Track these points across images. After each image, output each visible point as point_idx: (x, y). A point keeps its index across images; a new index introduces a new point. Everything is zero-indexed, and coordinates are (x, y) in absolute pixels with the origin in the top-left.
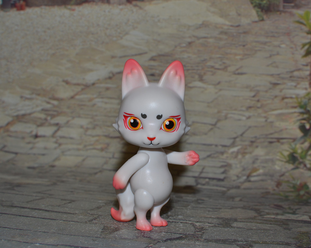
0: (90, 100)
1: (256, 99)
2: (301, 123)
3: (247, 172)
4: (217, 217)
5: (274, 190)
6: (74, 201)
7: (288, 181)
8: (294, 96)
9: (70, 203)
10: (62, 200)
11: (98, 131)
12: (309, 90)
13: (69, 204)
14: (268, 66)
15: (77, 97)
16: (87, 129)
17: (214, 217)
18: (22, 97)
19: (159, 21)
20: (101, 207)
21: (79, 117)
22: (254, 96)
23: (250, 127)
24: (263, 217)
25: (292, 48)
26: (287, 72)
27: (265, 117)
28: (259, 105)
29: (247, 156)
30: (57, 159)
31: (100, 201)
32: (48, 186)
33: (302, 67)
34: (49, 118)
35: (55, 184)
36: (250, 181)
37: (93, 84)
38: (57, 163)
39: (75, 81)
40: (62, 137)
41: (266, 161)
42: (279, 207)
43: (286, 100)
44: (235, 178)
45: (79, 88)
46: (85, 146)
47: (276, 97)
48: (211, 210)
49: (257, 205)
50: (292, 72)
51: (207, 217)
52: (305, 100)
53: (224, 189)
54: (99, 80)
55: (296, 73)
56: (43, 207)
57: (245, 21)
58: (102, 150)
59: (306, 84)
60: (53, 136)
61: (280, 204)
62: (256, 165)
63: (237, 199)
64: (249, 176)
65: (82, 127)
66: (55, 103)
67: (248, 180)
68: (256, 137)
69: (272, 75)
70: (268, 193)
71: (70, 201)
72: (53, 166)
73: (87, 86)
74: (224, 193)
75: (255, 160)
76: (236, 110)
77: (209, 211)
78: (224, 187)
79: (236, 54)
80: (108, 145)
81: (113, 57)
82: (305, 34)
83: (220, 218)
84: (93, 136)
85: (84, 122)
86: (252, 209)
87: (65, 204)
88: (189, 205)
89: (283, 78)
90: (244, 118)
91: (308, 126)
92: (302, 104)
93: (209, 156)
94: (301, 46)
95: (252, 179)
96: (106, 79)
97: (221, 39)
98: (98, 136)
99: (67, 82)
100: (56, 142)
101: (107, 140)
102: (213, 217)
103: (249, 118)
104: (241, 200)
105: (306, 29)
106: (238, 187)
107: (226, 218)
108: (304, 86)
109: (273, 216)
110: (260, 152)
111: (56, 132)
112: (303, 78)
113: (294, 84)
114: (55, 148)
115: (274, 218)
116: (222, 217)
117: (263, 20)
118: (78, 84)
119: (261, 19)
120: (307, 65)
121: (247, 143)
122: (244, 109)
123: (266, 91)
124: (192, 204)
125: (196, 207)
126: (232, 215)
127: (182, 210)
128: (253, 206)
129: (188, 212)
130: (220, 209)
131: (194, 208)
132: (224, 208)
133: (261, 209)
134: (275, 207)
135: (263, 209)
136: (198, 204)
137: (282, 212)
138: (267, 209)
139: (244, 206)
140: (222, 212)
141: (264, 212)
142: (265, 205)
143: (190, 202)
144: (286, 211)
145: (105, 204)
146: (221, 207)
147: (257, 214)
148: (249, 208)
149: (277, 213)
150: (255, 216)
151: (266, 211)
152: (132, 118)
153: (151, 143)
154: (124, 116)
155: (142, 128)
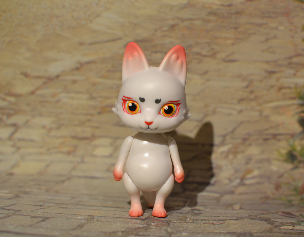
0: (54, 95)
1: (249, 89)
2: (300, 116)
3: (240, 174)
4: (227, 232)
5: (274, 194)
6: (47, 218)
7: (288, 183)
8: (292, 86)
9: (43, 221)
10: (32, 217)
11: (64, 132)
13: (43, 223)
14: (263, 51)
15: (39, 92)
16: (51, 129)
17: (225, 232)
20: (84, 226)
21: (41, 115)
22: (247, 87)
23: (242, 123)
24: (280, 229)
25: (291, 30)
26: (285, 58)
27: (259, 110)
28: (252, 96)
29: (240, 156)
30: (15, 166)
31: (80, 218)
32: (10, 199)
33: (302, 52)
34: (5, 118)
35: (17, 196)
36: (244, 185)
37: (58, 77)
38: (16, 171)
39: (36, 74)
40: (21, 140)
41: (261, 161)
42: (289, 215)
43: (284, 91)
44: (226, 181)
45: (40, 82)
46: (48, 150)
47: (272, 87)
48: (215, 222)
49: (263, 214)
50: (291, 58)
51: (216, 233)
53: (217, 195)
54: (64, 71)
55: (295, 60)
56: (11, 228)
58: (69, 153)
60: (10, 138)
61: (287, 210)
62: (250, 166)
63: (237, 207)
64: (243, 179)
65: (44, 127)
66: (12, 99)
67: (242, 184)
68: (249, 134)
69: (268, 62)
70: (267, 198)
71: (42, 219)
72: (11, 174)
73: (49, 80)
74: (218, 200)
75: (249, 160)
76: (225, 103)
77: (214, 224)
78: (216, 192)
79: (226, 39)
80: (76, 147)
81: (81, 44)
83: (232, 233)
84: (58, 138)
85: (46, 121)
86: (261, 219)
87: (38, 223)
88: (186, 218)
89: (280, 66)
90: (235, 112)
92: (302, 94)
93: (195, 157)
94: (302, 28)
95: (247, 182)
96: (73, 70)
97: (209, 21)
98: (64, 137)
99: (26, 75)
100: (14, 146)
101: (75, 142)
102: (222, 232)
103: (240, 112)
104: (241, 208)
106: (232, 192)
107: (239, 232)
109: (291, 227)
110: (254, 151)
111: (13, 133)
113: (292, 71)
114: (13, 153)
115: (293, 229)
116: (233, 231)
118: (39, 77)
121: (239, 141)
122: (235, 101)
123: (261, 81)
124: (189, 216)
125: (196, 220)
126: (242, 228)
127: (181, 224)
128: (259, 215)
129: (190, 226)
130: (224, 220)
131: (193, 220)
132: (228, 219)
133: (271, 218)
134: (285, 215)
135: (273, 218)
136: (196, 215)
137: (296, 221)
138: (277, 218)
139: (249, 215)
140: (228, 224)
141: (276, 222)
142: (273, 213)
143: (186, 214)
144: (301, 220)
145: (87, 220)
146: (224, 218)
147: (270, 225)
148: (256, 217)
149: (292, 222)
150: (270, 228)
151: (277, 220)
152: (130, 101)
153: (149, 128)
154: (123, 99)
155: (140, 112)
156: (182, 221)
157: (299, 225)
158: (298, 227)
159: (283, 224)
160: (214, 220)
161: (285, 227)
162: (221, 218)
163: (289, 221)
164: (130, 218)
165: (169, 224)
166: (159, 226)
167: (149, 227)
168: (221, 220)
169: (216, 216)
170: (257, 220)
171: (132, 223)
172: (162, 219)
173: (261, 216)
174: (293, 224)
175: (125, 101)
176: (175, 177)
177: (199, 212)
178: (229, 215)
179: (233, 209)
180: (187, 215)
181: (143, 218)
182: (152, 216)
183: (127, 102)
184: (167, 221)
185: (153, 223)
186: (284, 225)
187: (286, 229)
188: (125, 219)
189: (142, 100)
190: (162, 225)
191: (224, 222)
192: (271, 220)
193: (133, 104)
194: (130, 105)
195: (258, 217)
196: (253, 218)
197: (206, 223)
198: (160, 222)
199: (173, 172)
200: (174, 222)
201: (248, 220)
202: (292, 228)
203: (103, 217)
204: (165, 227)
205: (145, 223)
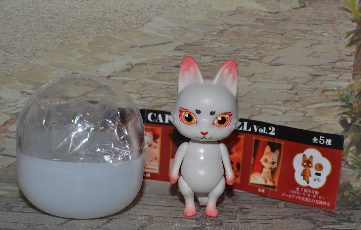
1: (294, 91)
2: (342, 117)
8: (335, 89)
12: (352, 82)
14: (308, 56)
18: (22, 92)
19: (187, 6)
20: (145, 227)
22: (291, 90)
23: (286, 122)
24: (322, 229)
25: (335, 37)
26: (329, 63)
27: (303, 112)
33: (345, 57)
42: (330, 213)
43: (326, 93)
47: (316, 89)
50: (335, 62)
52: (347, 93)
54: (115, 72)
55: (338, 64)
57: (284, 7)
59: (350, 76)
69: (312, 66)
76: (271, 104)
79: (273, 44)
81: (132, 47)
82: (350, 22)
89: (324, 70)
90: (280, 113)
91: (349, 121)
92: (344, 96)
94: (346, 35)
96: (124, 71)
97: (257, 27)
103: (285, 112)
104: (286, 207)
105: (351, 16)
108: (347, 78)
112: (346, 69)
113: (336, 76)
117: (304, 6)
119: (303, 5)
120: (351, 55)
122: (280, 103)
123: (305, 84)
124: (239, 215)
125: (245, 219)
126: (288, 227)
127: (232, 223)
128: (303, 214)
129: (241, 226)
130: (271, 219)
131: (243, 219)
132: (275, 218)
133: (313, 217)
134: (326, 213)
135: (316, 217)
136: (244, 214)
137: (337, 220)
138: (320, 217)
139: (293, 214)
140: (275, 223)
141: (319, 221)
142: (315, 212)
143: (235, 213)
144: (341, 219)
145: (147, 220)
146: (271, 217)
147: (313, 224)
148: (300, 216)
149: (333, 222)
150: (313, 227)
151: (320, 219)
152: (187, 112)
153: (204, 137)
154: (180, 110)
155: (196, 122)
156: (233, 221)
157: (339, 224)
158: (338, 227)
159: (324, 223)
160: (261, 219)
161: (326, 227)
162: (268, 217)
163: (330, 221)
164: (185, 218)
165: (221, 224)
166: (213, 226)
167: (204, 227)
168: (268, 219)
169: (263, 215)
170: (301, 219)
171: (188, 223)
172: (214, 219)
173: (305, 215)
174: (333, 223)
175: (181, 112)
176: (226, 179)
177: (247, 210)
178: (275, 214)
179: (278, 207)
180: (237, 214)
181: (197, 218)
182: (205, 216)
183: (184, 113)
184: (219, 220)
185: (207, 222)
186: (326, 225)
187: (328, 229)
188: (181, 219)
189: (198, 112)
190: (215, 224)
191: (271, 221)
192: (314, 219)
193: (189, 115)
194: (187, 116)
195: (302, 216)
196: (297, 217)
197: (254, 222)
198: (213, 222)
199: (225, 175)
200: (226, 222)
201: (293, 219)
202: (333, 228)
203: (161, 217)
204: (219, 227)
205: (200, 223)
